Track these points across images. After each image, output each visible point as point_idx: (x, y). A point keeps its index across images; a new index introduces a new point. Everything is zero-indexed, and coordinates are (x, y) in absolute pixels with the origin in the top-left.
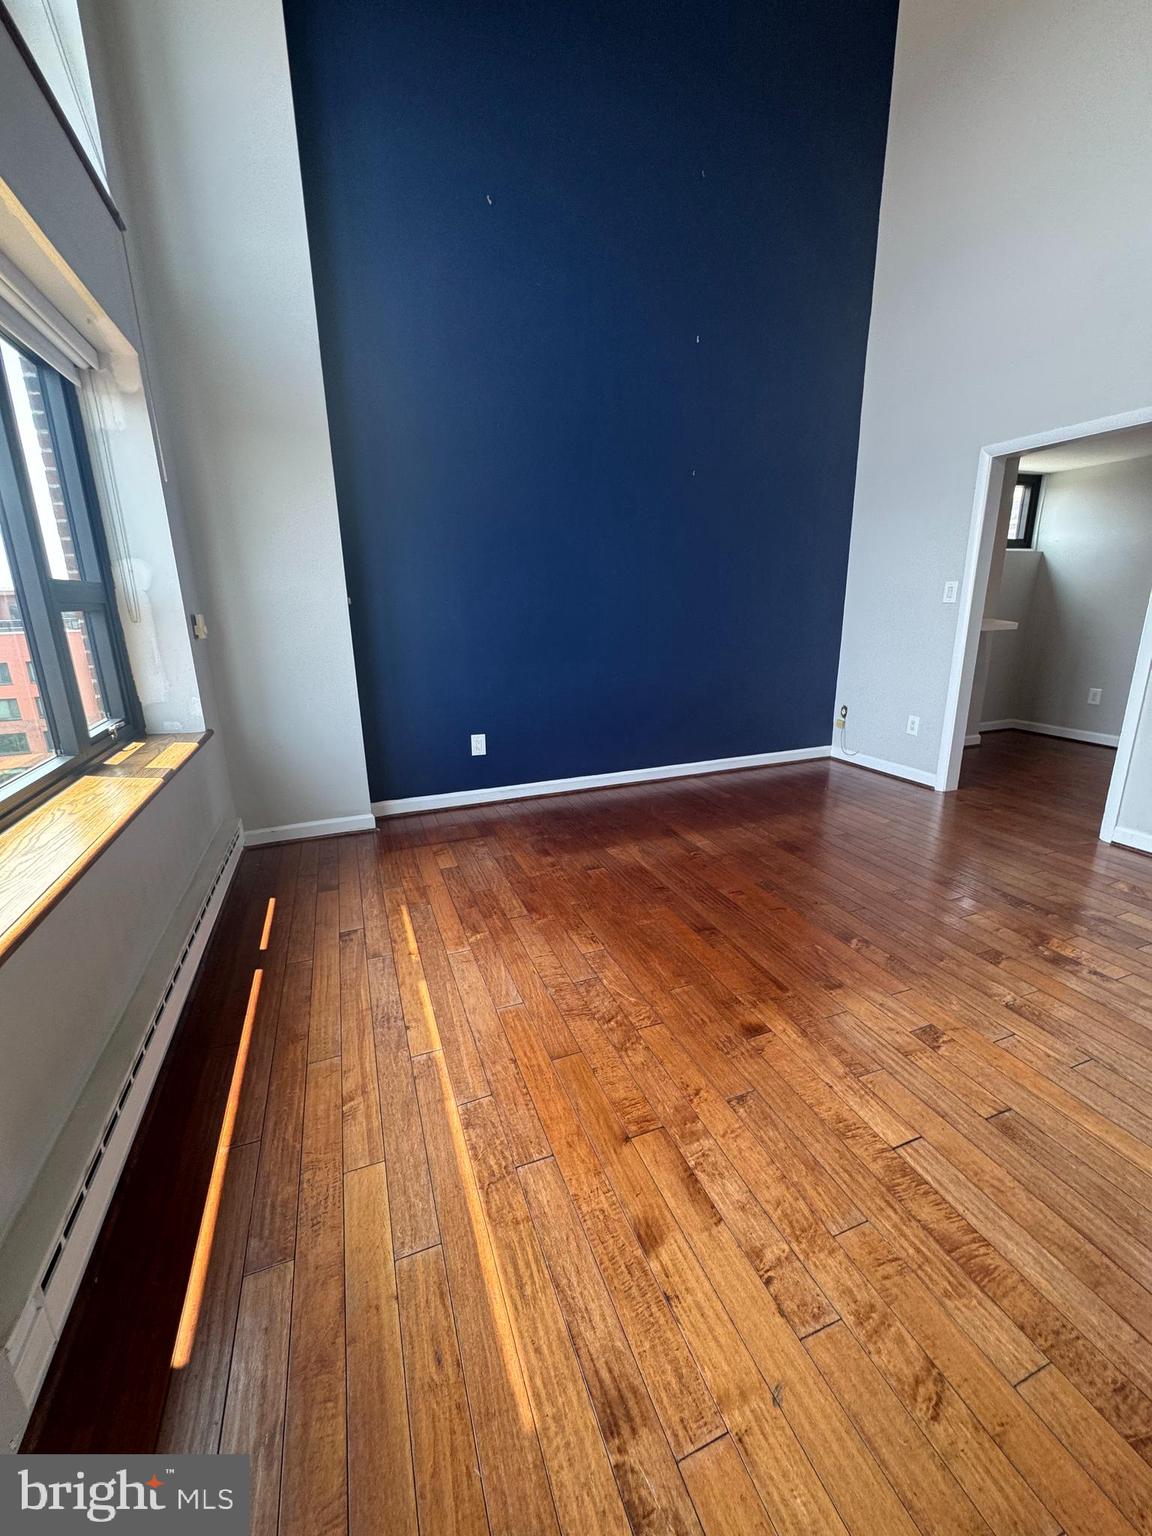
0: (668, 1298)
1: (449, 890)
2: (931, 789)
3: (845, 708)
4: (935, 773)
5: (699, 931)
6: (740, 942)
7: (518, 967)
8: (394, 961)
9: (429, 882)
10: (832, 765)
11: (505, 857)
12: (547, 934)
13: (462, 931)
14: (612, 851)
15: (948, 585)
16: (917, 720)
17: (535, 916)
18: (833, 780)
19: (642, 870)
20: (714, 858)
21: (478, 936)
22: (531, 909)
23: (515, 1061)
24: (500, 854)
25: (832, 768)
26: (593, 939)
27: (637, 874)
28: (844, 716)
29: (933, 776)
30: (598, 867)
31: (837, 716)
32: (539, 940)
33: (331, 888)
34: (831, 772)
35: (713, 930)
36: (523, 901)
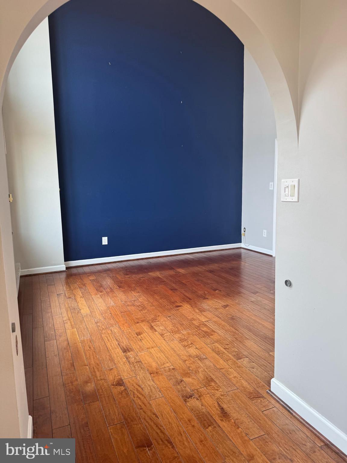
0: (141, 340)
1: (93, 284)
2: (271, 256)
3: (245, 228)
4: (272, 250)
5: (172, 290)
6: (183, 292)
7: (114, 298)
8: (75, 299)
9: (86, 282)
10: (242, 250)
11: (113, 276)
12: (124, 292)
13: (97, 293)
14: (150, 274)
15: (270, 183)
16: (266, 231)
17: (121, 288)
18: (243, 256)
19: (159, 278)
20: (183, 274)
21: (102, 293)
22: (120, 287)
23: (111, 314)
24: (111, 275)
25: (242, 251)
26: (138, 292)
27: (157, 279)
28: (245, 231)
29: (272, 251)
30: (145, 277)
31: (242, 232)
32: (122, 293)
33: (52, 285)
34: (242, 253)
35: (176, 290)
36: (117, 285)
